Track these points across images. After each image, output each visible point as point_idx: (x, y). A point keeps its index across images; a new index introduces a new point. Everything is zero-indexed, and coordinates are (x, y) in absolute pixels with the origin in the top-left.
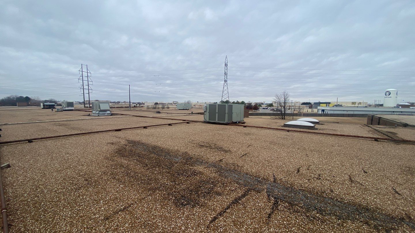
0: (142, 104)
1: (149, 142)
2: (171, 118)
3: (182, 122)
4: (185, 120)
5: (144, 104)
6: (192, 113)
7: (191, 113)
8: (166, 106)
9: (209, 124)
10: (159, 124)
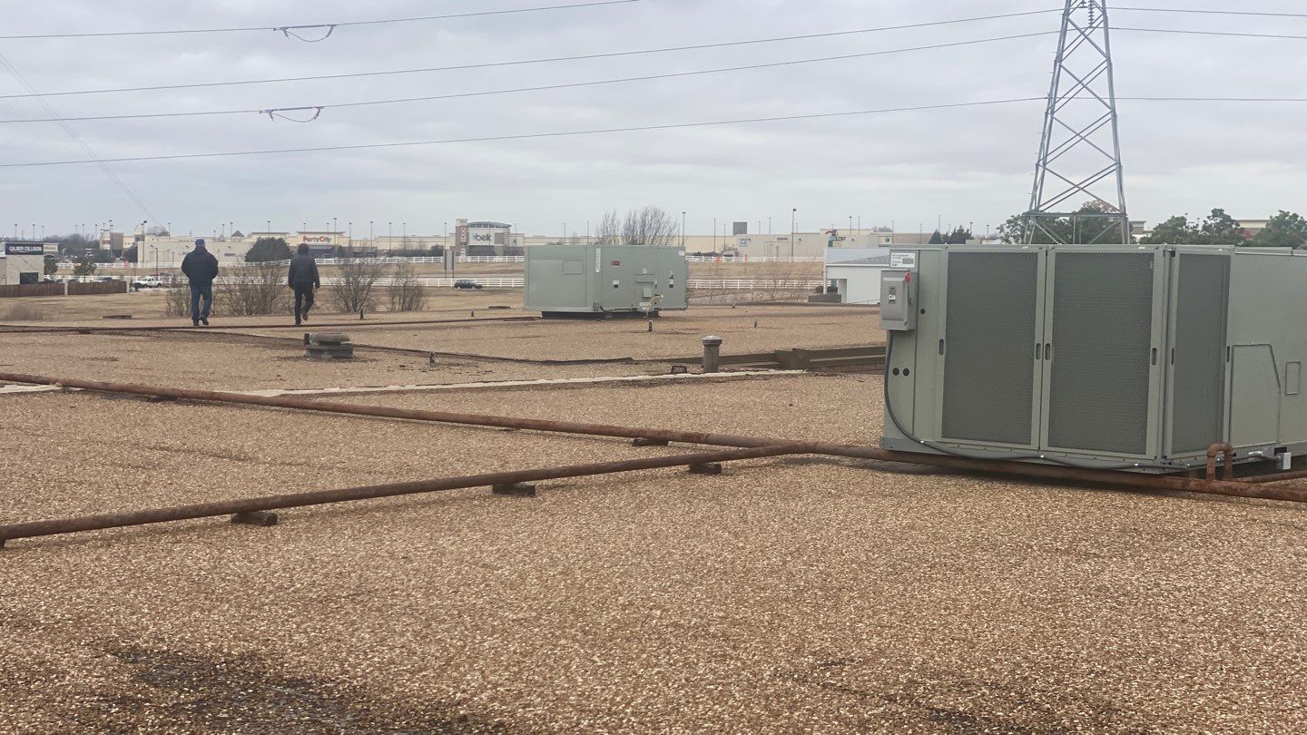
0: (104, 257)
1: (363, 671)
2: (487, 411)
3: (625, 452)
4: (659, 440)
5: (132, 256)
6: (713, 358)
7: (699, 351)
8: (386, 281)
9: (950, 484)
10: (382, 481)
